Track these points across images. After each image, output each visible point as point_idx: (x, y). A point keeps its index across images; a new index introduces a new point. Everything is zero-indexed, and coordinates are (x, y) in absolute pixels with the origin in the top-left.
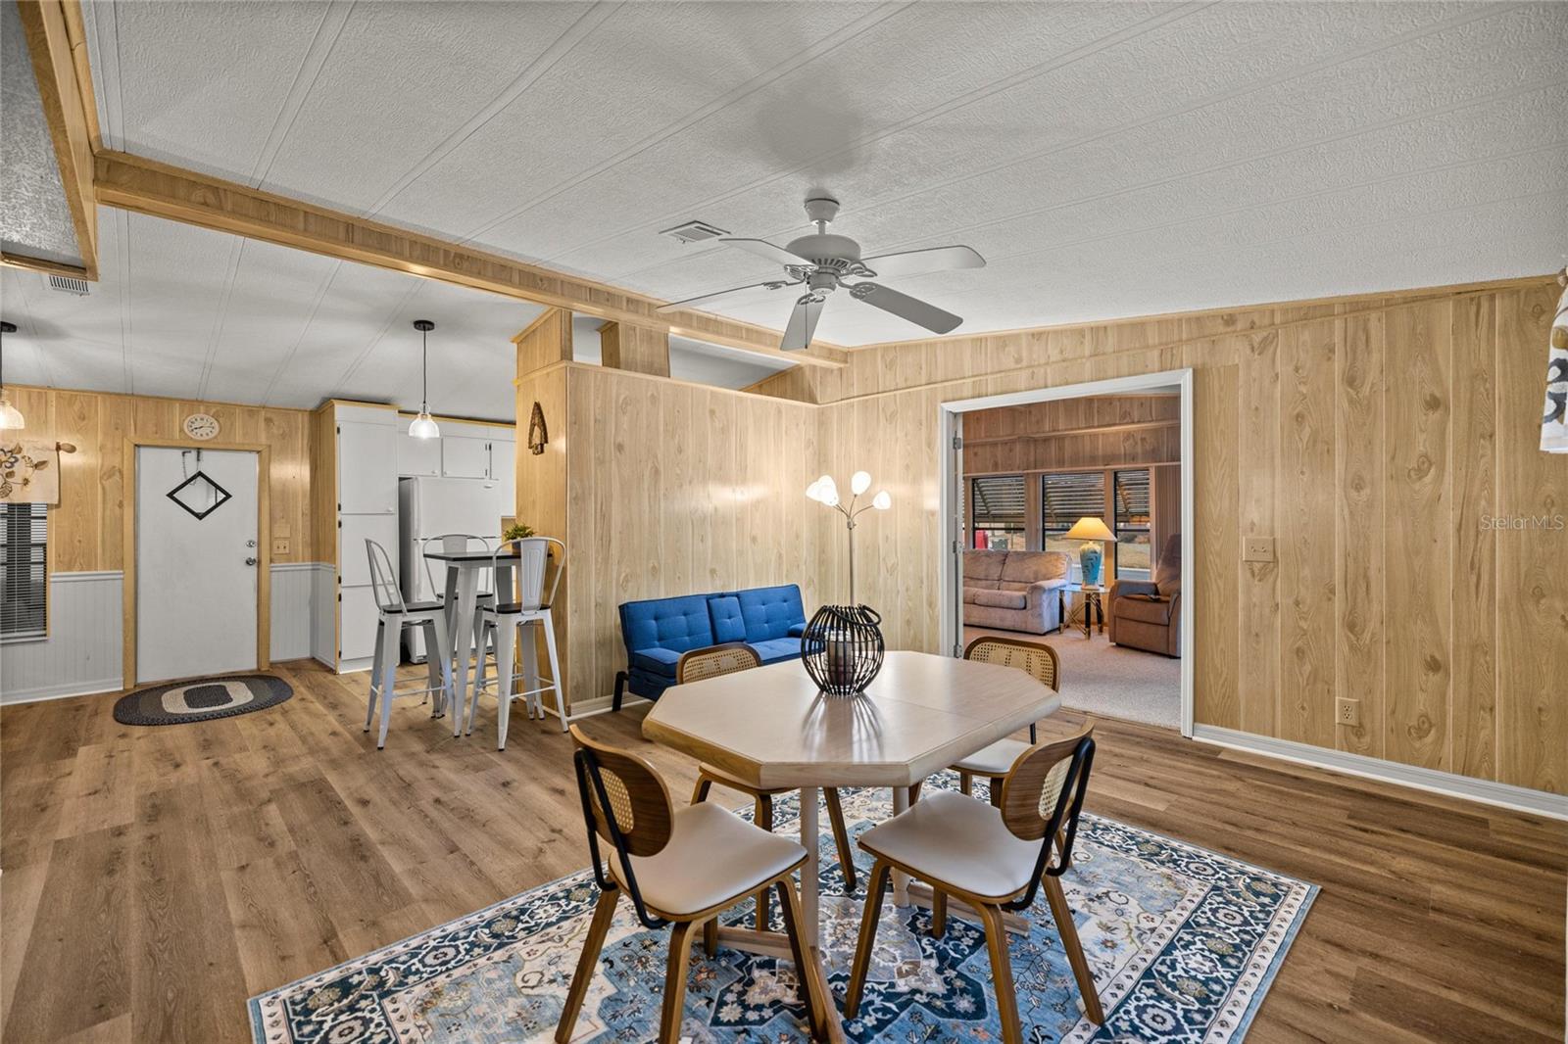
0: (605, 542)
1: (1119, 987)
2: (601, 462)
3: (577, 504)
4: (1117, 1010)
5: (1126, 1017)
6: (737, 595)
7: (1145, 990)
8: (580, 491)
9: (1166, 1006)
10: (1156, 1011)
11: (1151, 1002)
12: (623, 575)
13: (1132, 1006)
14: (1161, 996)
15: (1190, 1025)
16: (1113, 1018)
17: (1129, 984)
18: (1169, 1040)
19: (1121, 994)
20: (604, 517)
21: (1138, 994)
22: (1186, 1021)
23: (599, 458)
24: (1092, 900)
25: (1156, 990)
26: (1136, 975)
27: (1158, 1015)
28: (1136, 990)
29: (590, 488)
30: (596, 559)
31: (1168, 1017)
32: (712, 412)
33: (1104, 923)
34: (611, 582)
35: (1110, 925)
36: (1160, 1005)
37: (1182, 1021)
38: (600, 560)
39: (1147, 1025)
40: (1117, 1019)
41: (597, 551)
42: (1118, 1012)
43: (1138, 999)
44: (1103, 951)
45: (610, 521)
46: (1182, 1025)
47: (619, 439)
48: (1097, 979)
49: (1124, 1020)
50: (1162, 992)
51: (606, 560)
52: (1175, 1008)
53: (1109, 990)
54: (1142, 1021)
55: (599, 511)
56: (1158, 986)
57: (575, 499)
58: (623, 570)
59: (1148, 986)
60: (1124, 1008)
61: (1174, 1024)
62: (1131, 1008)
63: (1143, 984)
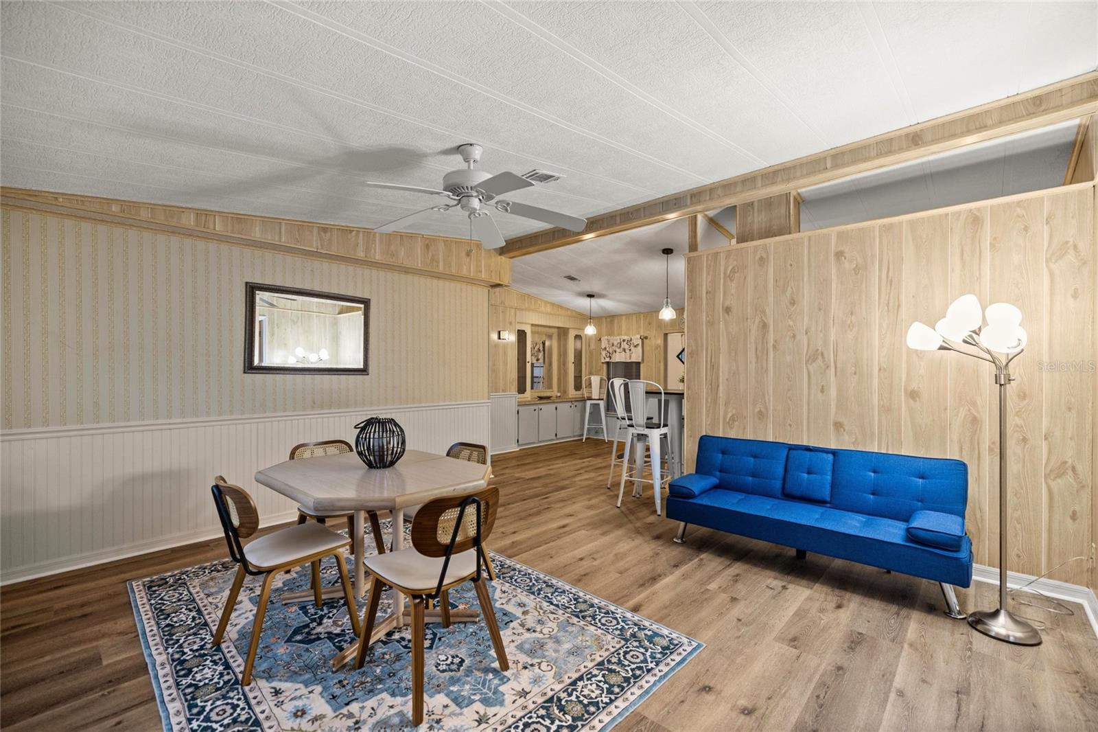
0: (714, 387)
1: (259, 703)
2: (711, 323)
3: (692, 357)
4: (244, 694)
5: (237, 697)
6: (834, 453)
7: (246, 716)
8: (694, 348)
9: (226, 722)
10: (228, 714)
11: (235, 715)
12: (730, 415)
13: (242, 704)
14: (235, 721)
15: (204, 727)
16: (240, 691)
17: (258, 710)
18: (205, 711)
19: (253, 702)
20: (714, 367)
21: (246, 711)
22: (208, 726)
23: (709, 322)
24: (357, 722)
25: (241, 722)
26: (261, 717)
27: (224, 713)
28: (250, 711)
29: (702, 345)
30: (707, 400)
31: (219, 718)
32: (839, 255)
33: (324, 720)
34: (719, 419)
35: (319, 722)
36: (229, 718)
37: (209, 724)
38: (709, 400)
39: (223, 704)
40: (238, 692)
41: (707, 393)
42: (242, 695)
43: (243, 709)
44: (295, 706)
45: (718, 370)
46: (207, 722)
47: (727, 303)
48: (273, 694)
49: (235, 695)
50: (237, 724)
51: (715, 400)
52: (221, 726)
53: (260, 695)
54: (227, 704)
55: (709, 362)
56: (244, 724)
57: (690, 354)
58: (729, 410)
59: (247, 720)
60: (243, 699)
61: (212, 719)
62: (239, 703)
63: (251, 717)
